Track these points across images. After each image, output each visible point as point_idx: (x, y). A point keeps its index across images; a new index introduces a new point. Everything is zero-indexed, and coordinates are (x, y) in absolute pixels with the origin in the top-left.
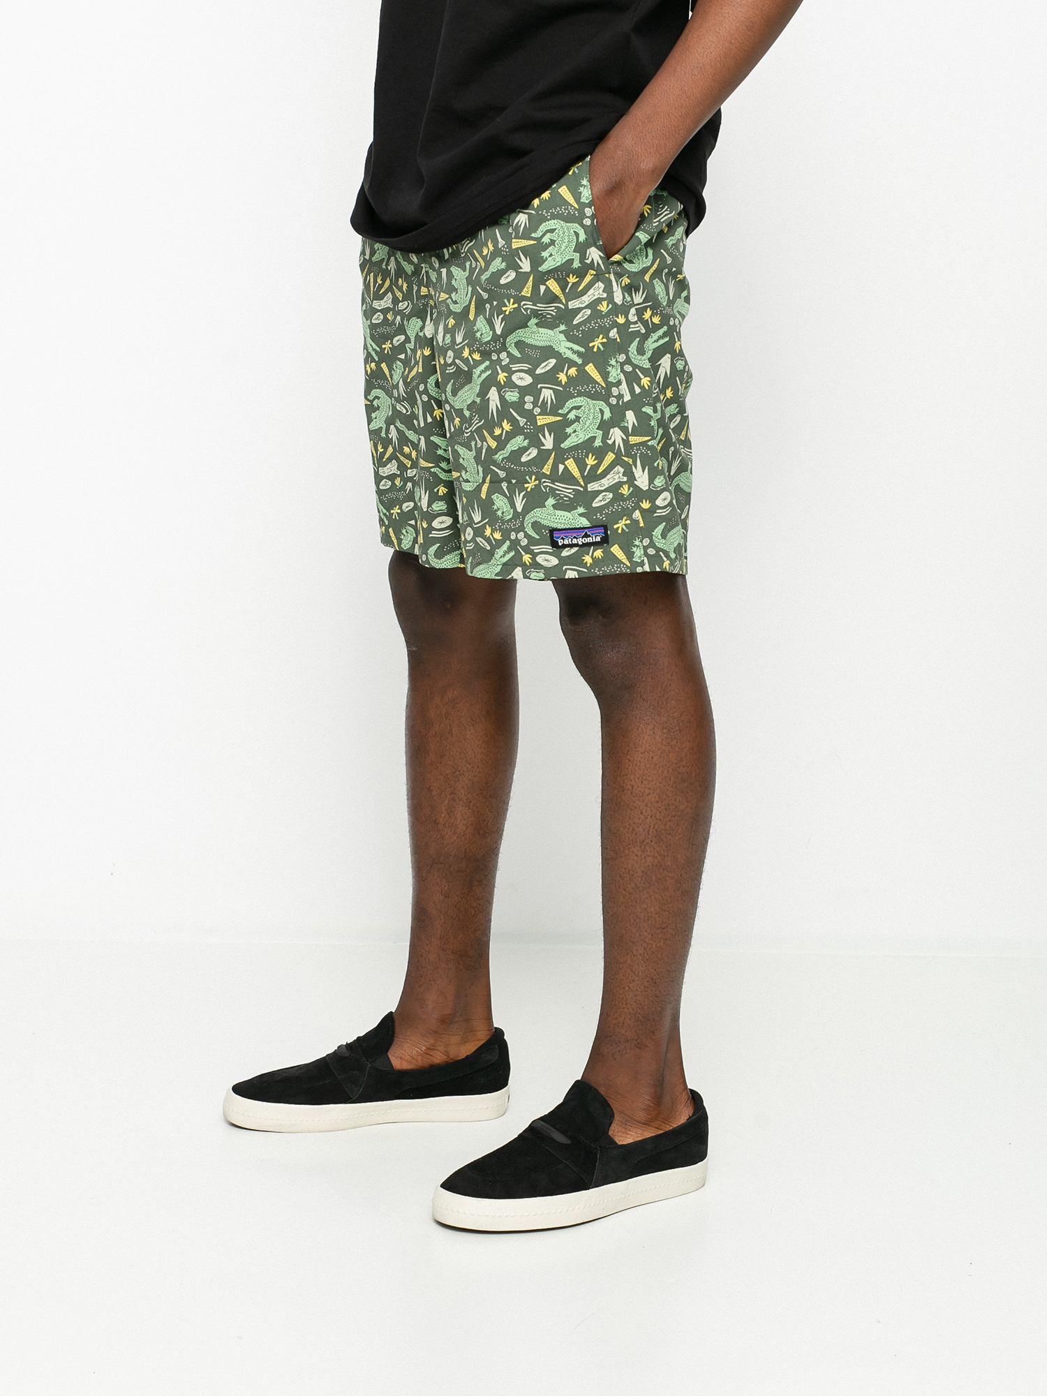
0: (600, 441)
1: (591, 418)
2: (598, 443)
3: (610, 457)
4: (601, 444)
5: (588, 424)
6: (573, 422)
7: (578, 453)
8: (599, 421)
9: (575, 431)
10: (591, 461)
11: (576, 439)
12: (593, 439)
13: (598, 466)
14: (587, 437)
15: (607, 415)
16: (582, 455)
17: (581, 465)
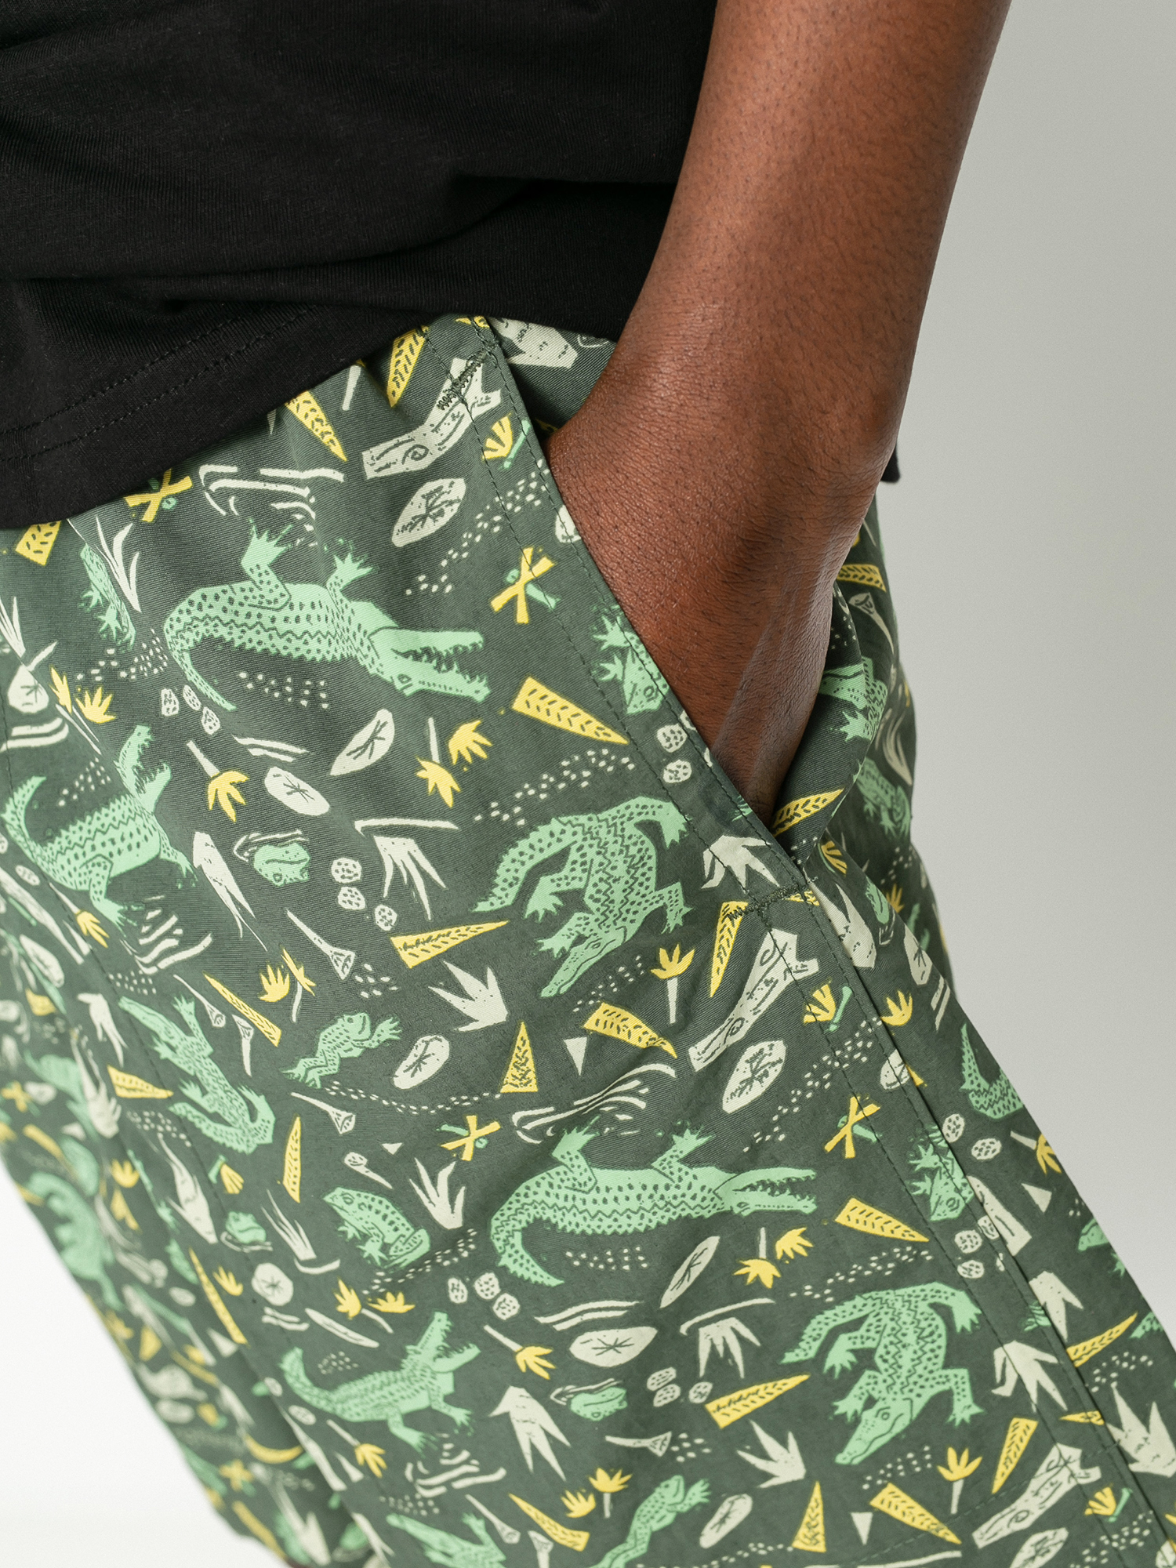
0: (969, 1400)
1: (911, 1338)
2: (964, 1409)
3: (1021, 1432)
4: (976, 1410)
5: (906, 1361)
6: (850, 1377)
7: (907, 1464)
8: (942, 1342)
9: (870, 1402)
10: (958, 1469)
11: (882, 1426)
12: (942, 1403)
13: (987, 1471)
14: (919, 1404)
15: (965, 1313)
16: (922, 1463)
17: (931, 1493)
